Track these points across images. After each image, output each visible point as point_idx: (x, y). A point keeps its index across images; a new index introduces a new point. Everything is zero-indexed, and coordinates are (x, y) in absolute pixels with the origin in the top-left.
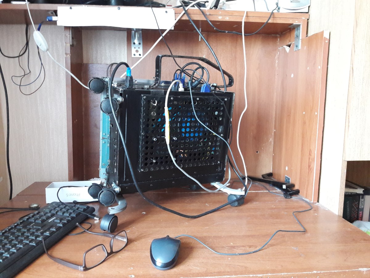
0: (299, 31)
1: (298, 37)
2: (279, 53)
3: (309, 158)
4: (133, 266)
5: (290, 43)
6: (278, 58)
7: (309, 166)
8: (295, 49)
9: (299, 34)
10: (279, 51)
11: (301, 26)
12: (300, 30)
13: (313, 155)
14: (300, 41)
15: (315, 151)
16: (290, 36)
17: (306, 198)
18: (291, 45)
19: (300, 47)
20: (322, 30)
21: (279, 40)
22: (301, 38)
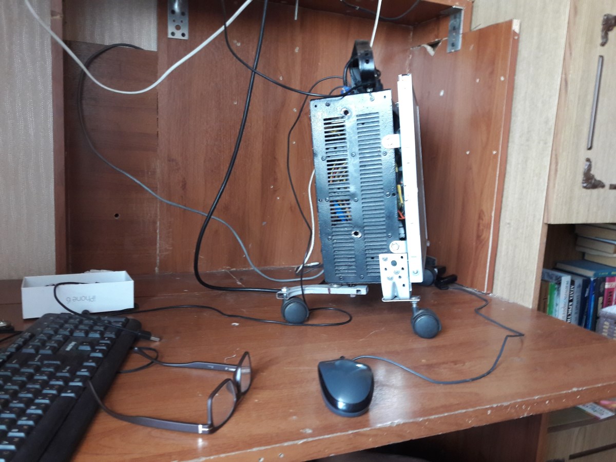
0: (458, 20)
1: (455, 29)
2: (412, 57)
3: (479, 225)
4: (295, 414)
5: (437, 40)
6: (410, 65)
7: (478, 237)
8: (449, 49)
9: (458, 24)
10: (412, 53)
11: (463, 12)
12: (460, 18)
13: (486, 218)
14: (461, 36)
15: (491, 213)
16: (438, 29)
17: (472, 286)
18: (440, 44)
19: (459, 47)
20: (507, 19)
21: (411, 34)
22: (461, 31)
